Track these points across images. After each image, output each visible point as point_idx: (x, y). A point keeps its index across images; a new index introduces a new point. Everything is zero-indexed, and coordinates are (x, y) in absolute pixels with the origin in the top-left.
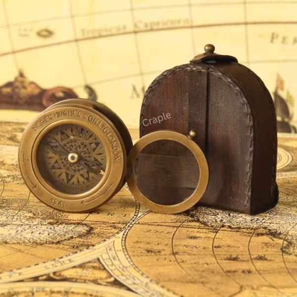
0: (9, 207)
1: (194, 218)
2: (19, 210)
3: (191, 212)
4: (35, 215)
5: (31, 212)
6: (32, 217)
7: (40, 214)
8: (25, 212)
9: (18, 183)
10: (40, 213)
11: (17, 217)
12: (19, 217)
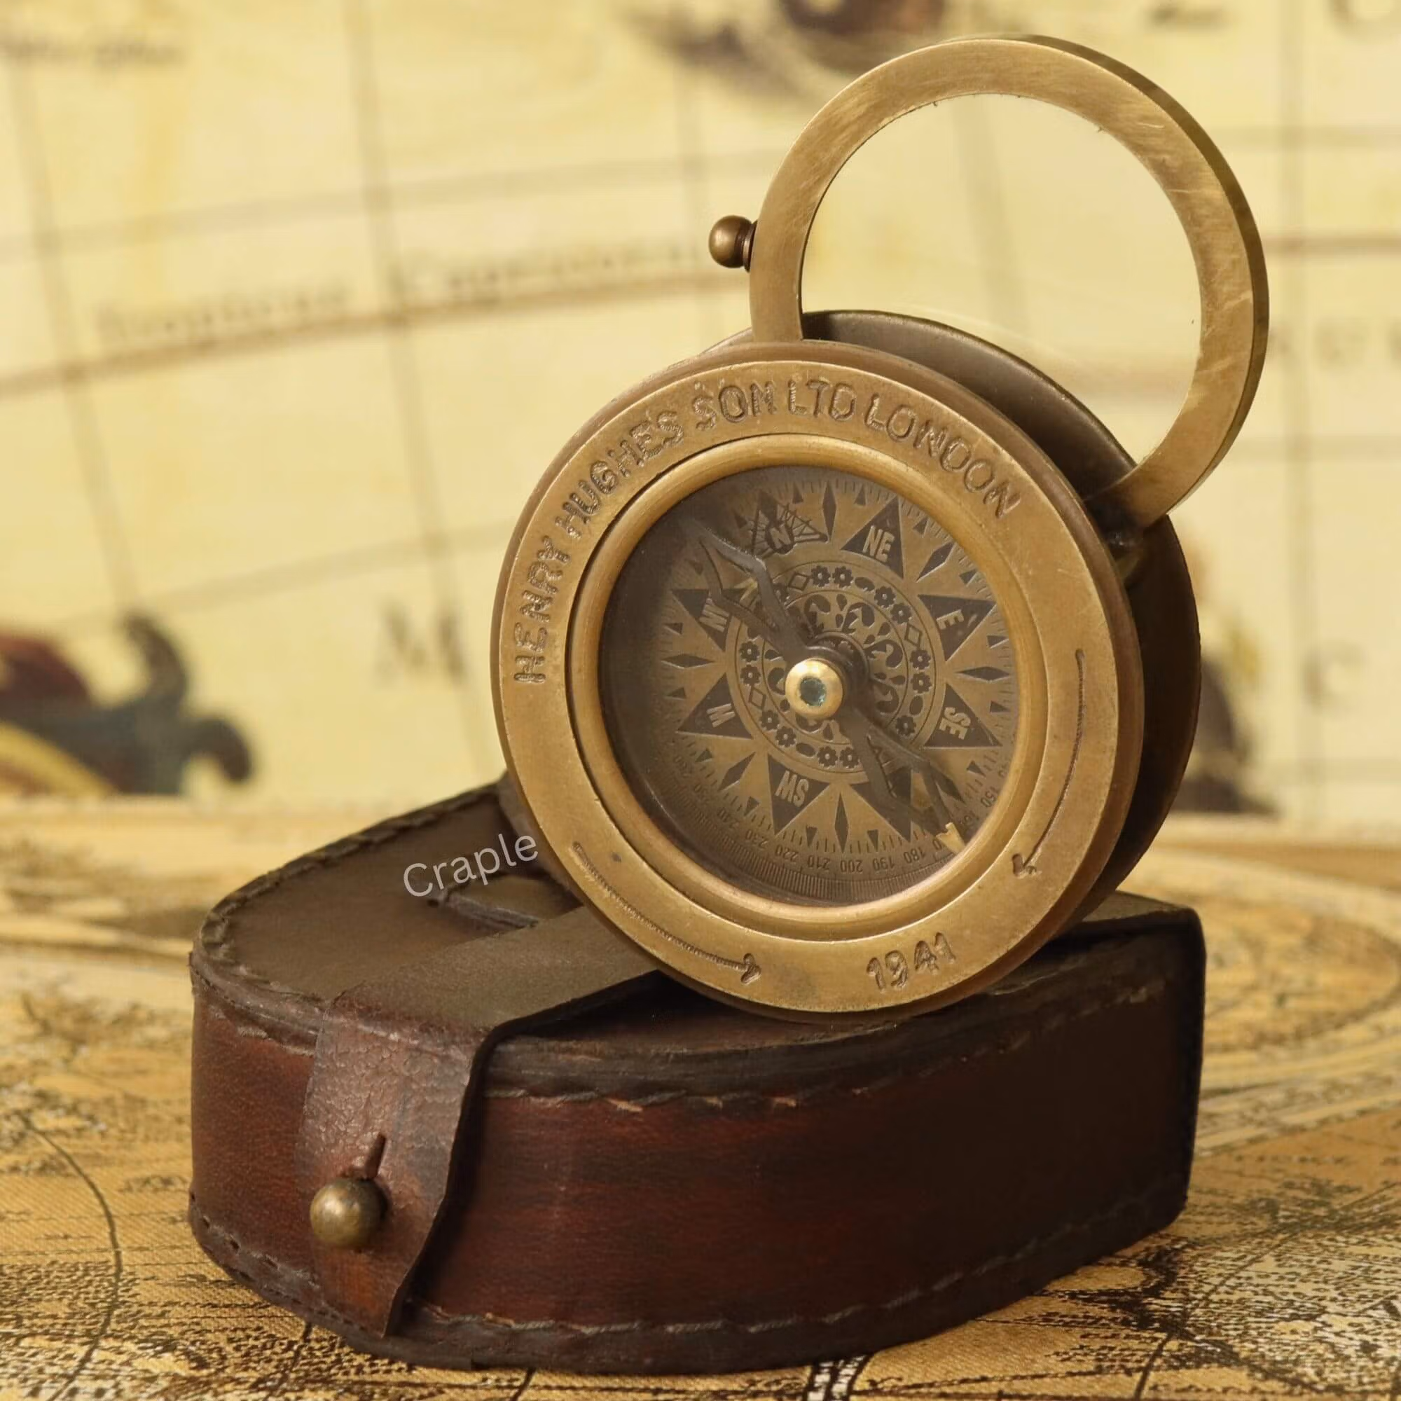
0: (19, 1319)
1: (1189, 1337)
2: (93, 1341)
3: (1155, 1304)
4: (202, 1364)
5: (169, 1346)
6: (191, 1380)
7: (234, 1357)
8: (130, 1346)
9: (15, 1169)
10: (229, 1348)
11: (93, 1386)
12: (107, 1384)
